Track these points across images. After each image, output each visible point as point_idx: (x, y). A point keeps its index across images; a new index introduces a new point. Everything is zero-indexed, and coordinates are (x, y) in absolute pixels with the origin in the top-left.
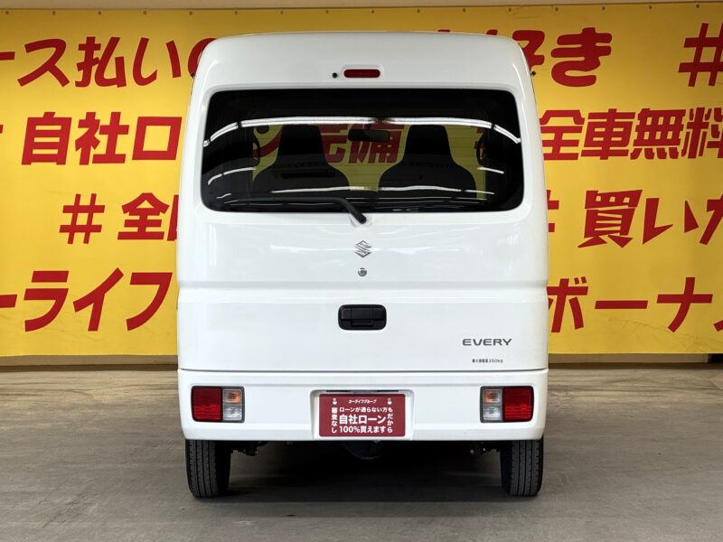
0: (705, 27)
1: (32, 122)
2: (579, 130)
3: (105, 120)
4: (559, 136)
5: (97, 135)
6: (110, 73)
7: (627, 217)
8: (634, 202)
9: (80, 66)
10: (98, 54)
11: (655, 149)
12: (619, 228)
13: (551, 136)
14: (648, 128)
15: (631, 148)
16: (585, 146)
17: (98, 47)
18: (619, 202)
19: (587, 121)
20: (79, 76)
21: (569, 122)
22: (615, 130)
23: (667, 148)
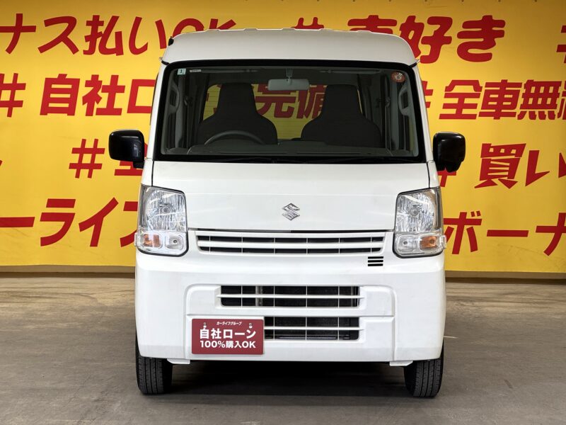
1: (49, 82)
2: (477, 96)
3: (106, 81)
4: (461, 101)
5: (100, 93)
6: (111, 44)
7: (514, 165)
8: (520, 153)
9: (87, 38)
10: (102, 29)
11: (537, 111)
12: (507, 173)
13: (455, 101)
14: (532, 96)
15: (518, 110)
16: (482, 109)
17: (102, 24)
18: (508, 153)
19: (484, 89)
20: (86, 46)
21: (470, 89)
22: (506, 96)
23: (546, 112)
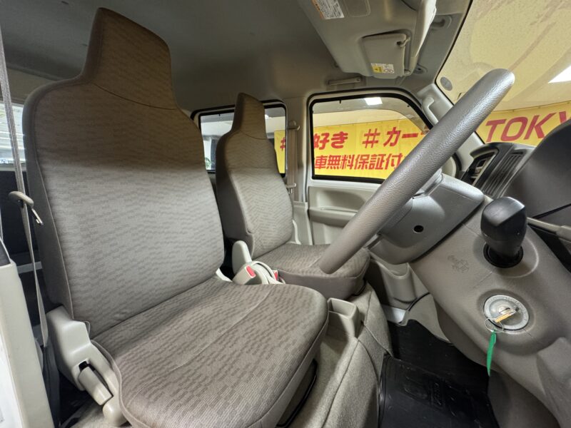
0: (370, 130)
15: (326, 166)
